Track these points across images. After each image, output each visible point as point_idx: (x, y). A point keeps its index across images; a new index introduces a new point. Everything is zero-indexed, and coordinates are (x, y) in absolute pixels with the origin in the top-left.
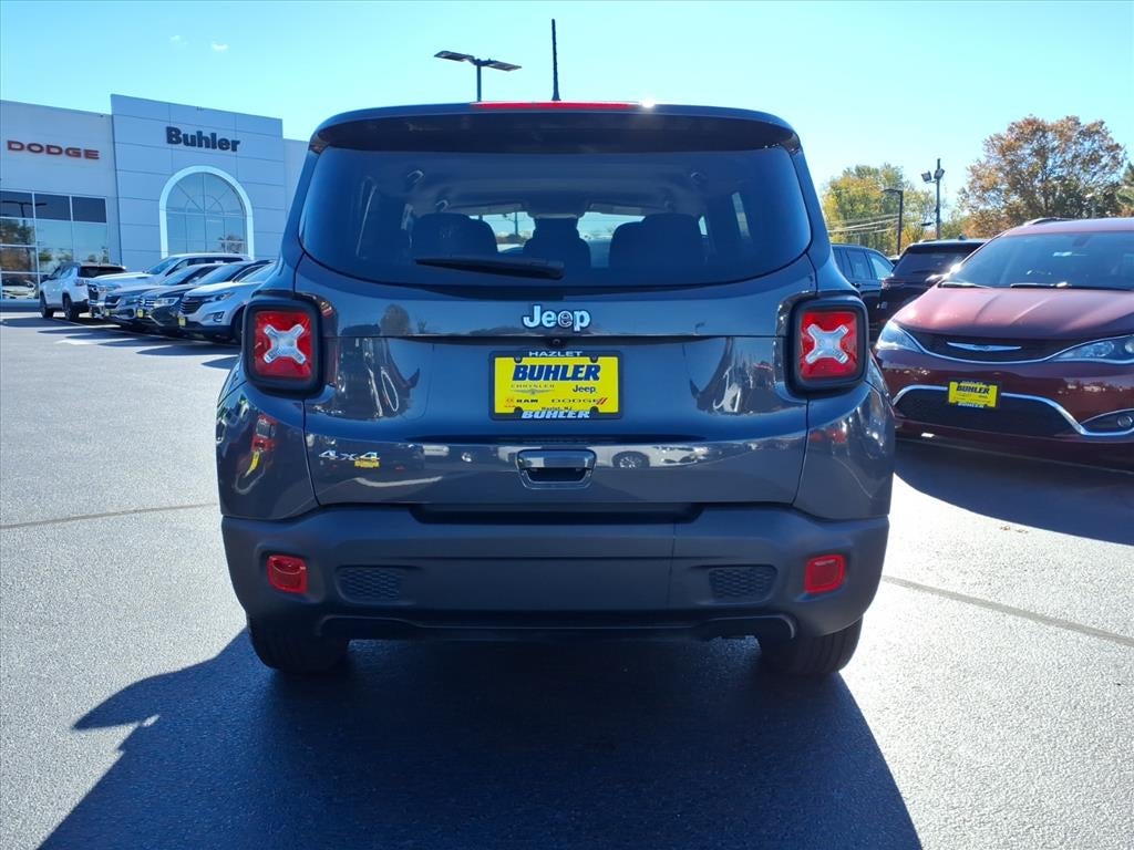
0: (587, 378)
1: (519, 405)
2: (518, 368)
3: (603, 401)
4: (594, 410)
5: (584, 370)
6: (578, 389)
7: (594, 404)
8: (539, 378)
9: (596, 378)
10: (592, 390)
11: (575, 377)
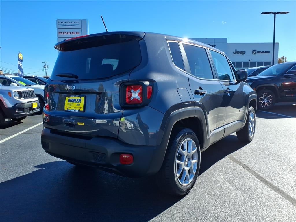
0: (79, 102)
1: (68, 108)
2: (69, 99)
3: (81, 108)
4: (79, 110)
5: (78, 100)
6: (77, 105)
7: (79, 108)
8: (71, 102)
9: (80, 102)
10: (79, 105)
11: (77, 102)
